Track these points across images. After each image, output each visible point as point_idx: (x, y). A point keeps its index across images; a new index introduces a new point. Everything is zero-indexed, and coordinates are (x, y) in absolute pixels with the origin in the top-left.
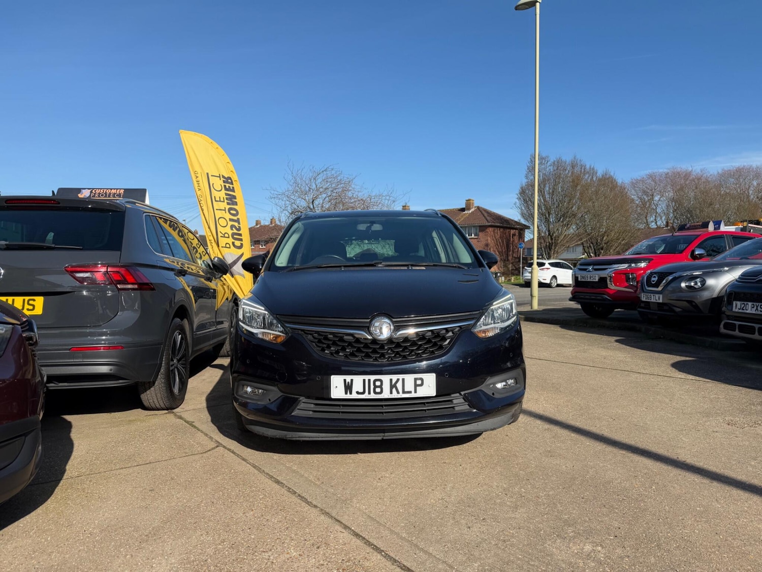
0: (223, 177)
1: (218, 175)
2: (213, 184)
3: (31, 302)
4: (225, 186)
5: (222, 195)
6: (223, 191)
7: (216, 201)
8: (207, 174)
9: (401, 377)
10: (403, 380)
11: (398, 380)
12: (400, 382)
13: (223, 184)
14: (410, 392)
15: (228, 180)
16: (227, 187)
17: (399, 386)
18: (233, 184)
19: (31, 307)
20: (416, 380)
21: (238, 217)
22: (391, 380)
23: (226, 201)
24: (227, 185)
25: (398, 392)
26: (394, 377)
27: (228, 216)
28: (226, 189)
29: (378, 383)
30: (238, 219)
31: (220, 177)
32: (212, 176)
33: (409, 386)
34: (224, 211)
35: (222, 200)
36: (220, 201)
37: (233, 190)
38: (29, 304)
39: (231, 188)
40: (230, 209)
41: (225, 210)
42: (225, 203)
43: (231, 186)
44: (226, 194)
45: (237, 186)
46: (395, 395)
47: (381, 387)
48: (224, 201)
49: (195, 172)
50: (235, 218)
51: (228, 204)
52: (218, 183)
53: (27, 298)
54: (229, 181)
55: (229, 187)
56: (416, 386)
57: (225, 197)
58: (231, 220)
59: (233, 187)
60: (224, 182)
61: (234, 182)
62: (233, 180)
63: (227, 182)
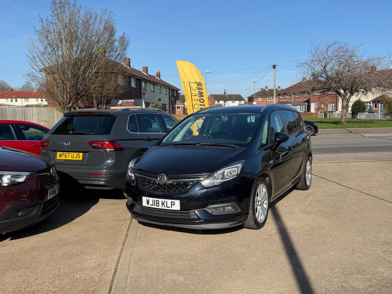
0: (197, 83)
1: (195, 82)
2: (192, 87)
3: (79, 155)
4: (198, 87)
5: (197, 92)
6: (197, 90)
7: (193, 96)
8: (189, 82)
9: (166, 200)
10: (167, 202)
11: (165, 201)
12: (166, 202)
13: (197, 86)
14: (169, 207)
15: (199, 84)
16: (199, 88)
17: (165, 204)
18: (202, 86)
19: (79, 157)
20: (172, 202)
21: (204, 103)
22: (162, 201)
23: (198, 95)
24: (199, 87)
25: (165, 207)
26: (163, 200)
27: (199, 103)
28: (198, 89)
29: (157, 202)
30: (204, 104)
31: (195, 83)
32: (191, 83)
33: (169, 205)
34: (197, 101)
35: (196, 95)
36: (195, 95)
37: (202, 89)
38: (78, 156)
39: (201, 88)
40: (200, 99)
41: (198, 100)
42: (198, 96)
43: (201, 87)
44: (199, 92)
45: (203, 87)
46: (163, 208)
47: (158, 203)
48: (197, 96)
49: (184, 82)
50: (203, 104)
51: (199, 96)
52: (194, 86)
53: (78, 153)
54: (200, 84)
56: (172, 205)
57: (198, 93)
58: (200, 105)
59: (202, 88)
60: (197, 85)
61: (202, 85)
62: (202, 84)
63: (199, 85)
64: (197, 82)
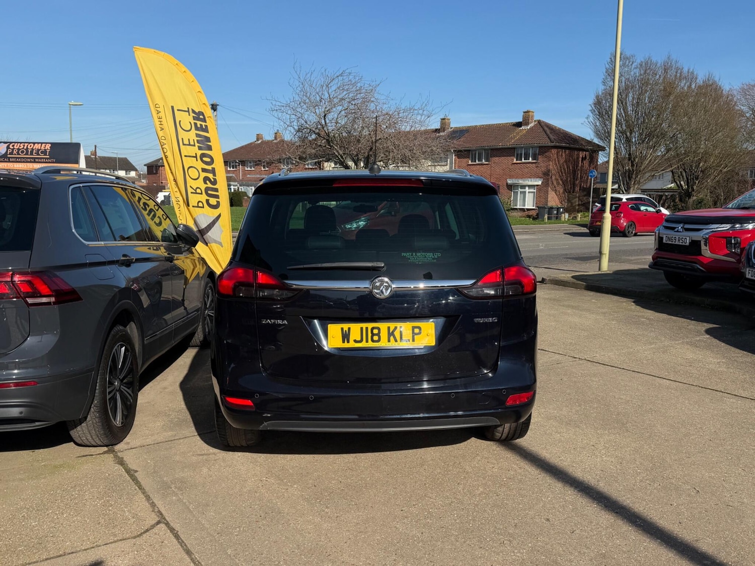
0: (194, 112)
2: (180, 121)
4: (195, 124)
5: (192, 136)
6: (194, 131)
7: (184, 144)
8: (172, 107)
13: (193, 122)
15: (199, 116)
16: (199, 126)
18: (206, 122)
21: (213, 166)
23: (197, 144)
24: (199, 123)
27: (200, 165)
28: (197, 128)
30: (213, 169)
31: (188, 111)
32: (178, 110)
34: (195, 159)
35: (192, 143)
36: (189, 145)
37: (206, 130)
39: (204, 127)
40: (203, 155)
41: (196, 157)
42: (197, 147)
43: (203, 124)
44: (197, 135)
45: (210, 123)
48: (194, 145)
49: (156, 106)
50: (209, 167)
51: (200, 148)
52: (186, 120)
54: (201, 117)
55: (201, 125)
57: (196, 139)
58: (204, 170)
59: (206, 126)
60: (194, 118)
61: (207, 118)
62: (206, 116)
63: (198, 119)
64: (192, 110)
